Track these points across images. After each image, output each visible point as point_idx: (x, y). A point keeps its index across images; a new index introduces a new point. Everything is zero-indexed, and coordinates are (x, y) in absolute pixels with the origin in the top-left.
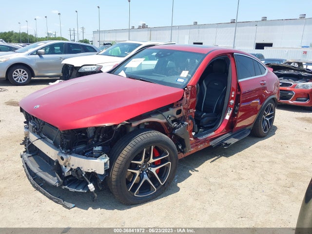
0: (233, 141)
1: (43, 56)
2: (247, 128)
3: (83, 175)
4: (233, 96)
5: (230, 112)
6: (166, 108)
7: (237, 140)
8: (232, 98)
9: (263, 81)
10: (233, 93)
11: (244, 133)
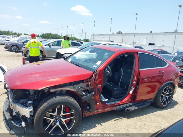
0: (134, 108)
1: (51, 47)
2: (149, 101)
3: (20, 116)
4: (135, 79)
5: (133, 89)
6: (78, 83)
7: (136, 108)
8: (135, 81)
9: (162, 71)
10: (136, 77)
11: (145, 104)
